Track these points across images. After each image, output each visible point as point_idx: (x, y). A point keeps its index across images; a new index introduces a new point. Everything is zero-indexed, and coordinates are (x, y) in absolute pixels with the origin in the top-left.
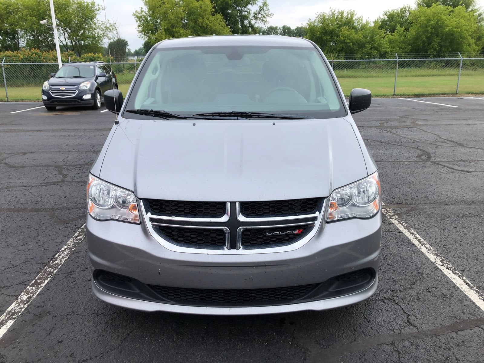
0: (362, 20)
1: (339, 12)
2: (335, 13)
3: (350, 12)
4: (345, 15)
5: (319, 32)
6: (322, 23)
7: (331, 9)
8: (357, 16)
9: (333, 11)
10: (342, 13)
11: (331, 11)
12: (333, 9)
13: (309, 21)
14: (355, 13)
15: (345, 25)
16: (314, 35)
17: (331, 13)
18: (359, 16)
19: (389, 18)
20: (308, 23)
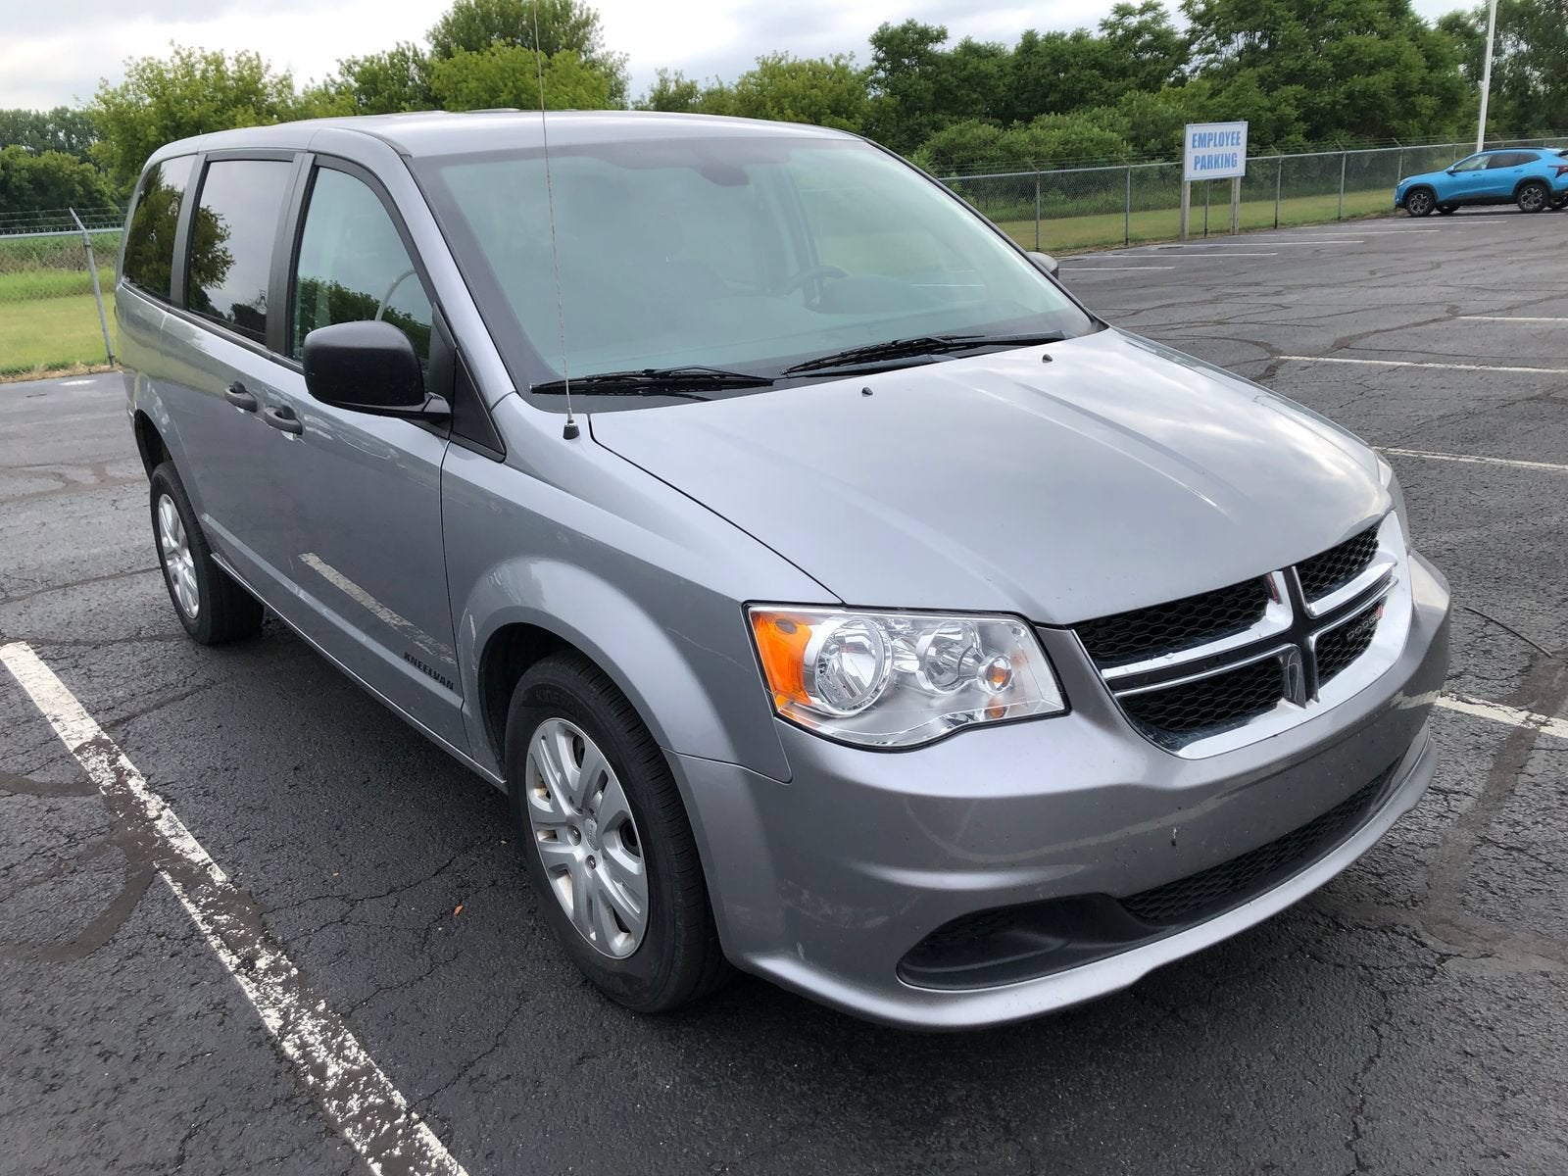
0: (290, 87)
1: (205, 58)
2: (193, 60)
3: (244, 59)
4: (230, 67)
5: (153, 127)
6: (153, 94)
7: (176, 47)
8: (271, 72)
9: (184, 54)
10: (218, 62)
11: (177, 53)
12: (183, 46)
13: (101, 87)
14: (264, 63)
15: (237, 101)
16: (134, 136)
17: (177, 61)
18: (281, 73)
19: (364, 83)
20: (101, 93)
